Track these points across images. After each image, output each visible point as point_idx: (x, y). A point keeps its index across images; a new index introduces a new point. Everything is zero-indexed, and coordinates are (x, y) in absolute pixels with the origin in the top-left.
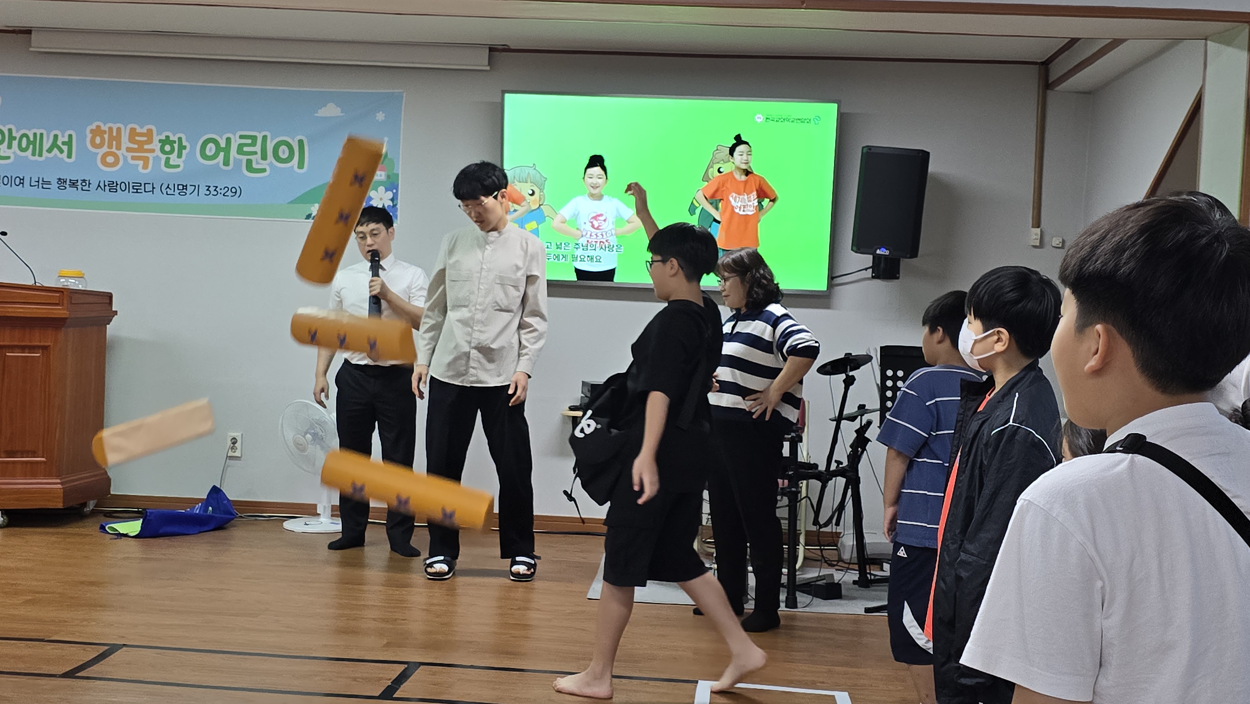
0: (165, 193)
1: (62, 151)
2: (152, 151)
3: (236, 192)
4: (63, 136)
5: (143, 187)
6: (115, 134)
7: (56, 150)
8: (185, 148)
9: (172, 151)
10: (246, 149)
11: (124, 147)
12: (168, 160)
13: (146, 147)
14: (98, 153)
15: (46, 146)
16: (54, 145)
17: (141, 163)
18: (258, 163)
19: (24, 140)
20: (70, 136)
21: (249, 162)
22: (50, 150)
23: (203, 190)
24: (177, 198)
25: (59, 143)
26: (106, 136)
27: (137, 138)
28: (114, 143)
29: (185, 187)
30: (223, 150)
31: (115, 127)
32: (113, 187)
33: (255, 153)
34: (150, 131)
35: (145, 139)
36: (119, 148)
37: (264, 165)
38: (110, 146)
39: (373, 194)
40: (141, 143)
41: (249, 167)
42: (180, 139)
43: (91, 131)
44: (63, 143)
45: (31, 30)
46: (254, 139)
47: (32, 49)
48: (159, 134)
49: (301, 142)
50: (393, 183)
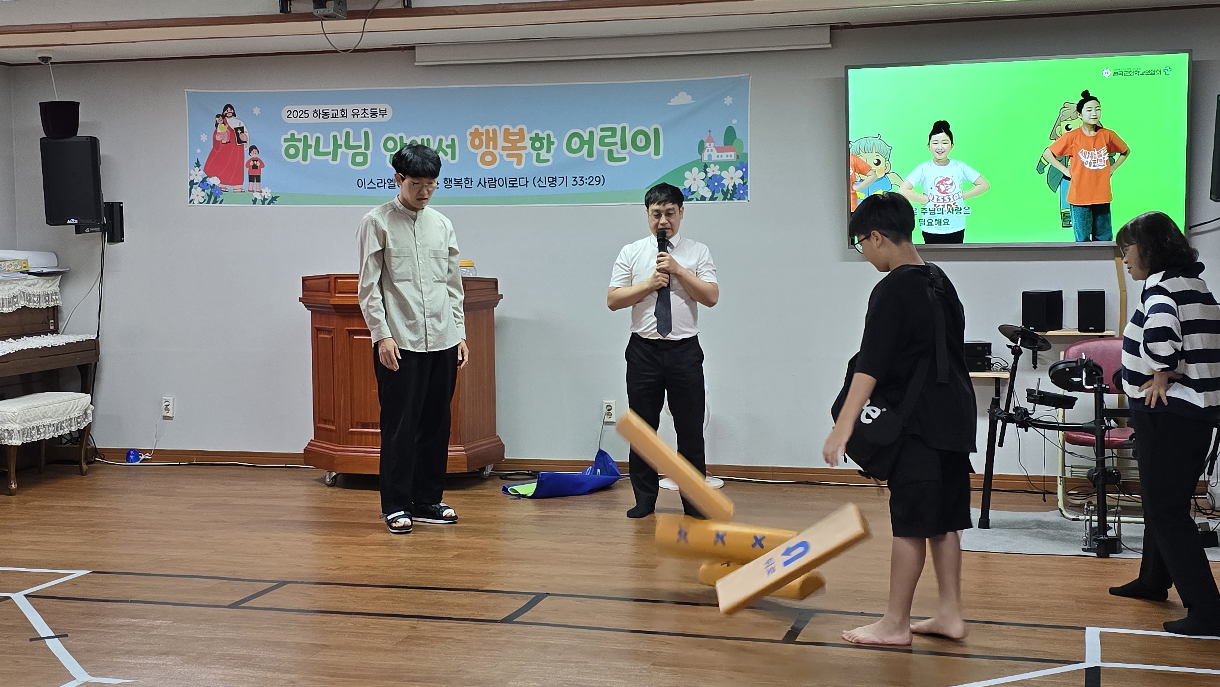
0: (537, 186)
2: (525, 148)
3: (600, 181)
4: (447, 140)
5: (518, 182)
6: (491, 135)
8: (553, 143)
9: (541, 147)
10: (606, 140)
11: (499, 146)
12: (538, 155)
13: (518, 145)
14: (477, 153)
17: (515, 160)
18: (618, 153)
20: (453, 140)
21: (610, 152)
23: (571, 181)
24: (548, 190)
25: (444, 146)
26: (484, 138)
27: (511, 137)
28: (491, 143)
29: (555, 179)
30: (586, 143)
31: (491, 129)
32: (492, 183)
33: (616, 144)
34: (521, 130)
35: (518, 137)
36: (495, 147)
37: (623, 154)
38: (488, 147)
39: (724, 174)
40: (514, 142)
41: (611, 158)
42: (548, 135)
43: (471, 134)
44: (448, 146)
45: (415, 47)
46: (614, 130)
47: (416, 64)
48: (529, 132)
49: (656, 131)
50: (742, 163)
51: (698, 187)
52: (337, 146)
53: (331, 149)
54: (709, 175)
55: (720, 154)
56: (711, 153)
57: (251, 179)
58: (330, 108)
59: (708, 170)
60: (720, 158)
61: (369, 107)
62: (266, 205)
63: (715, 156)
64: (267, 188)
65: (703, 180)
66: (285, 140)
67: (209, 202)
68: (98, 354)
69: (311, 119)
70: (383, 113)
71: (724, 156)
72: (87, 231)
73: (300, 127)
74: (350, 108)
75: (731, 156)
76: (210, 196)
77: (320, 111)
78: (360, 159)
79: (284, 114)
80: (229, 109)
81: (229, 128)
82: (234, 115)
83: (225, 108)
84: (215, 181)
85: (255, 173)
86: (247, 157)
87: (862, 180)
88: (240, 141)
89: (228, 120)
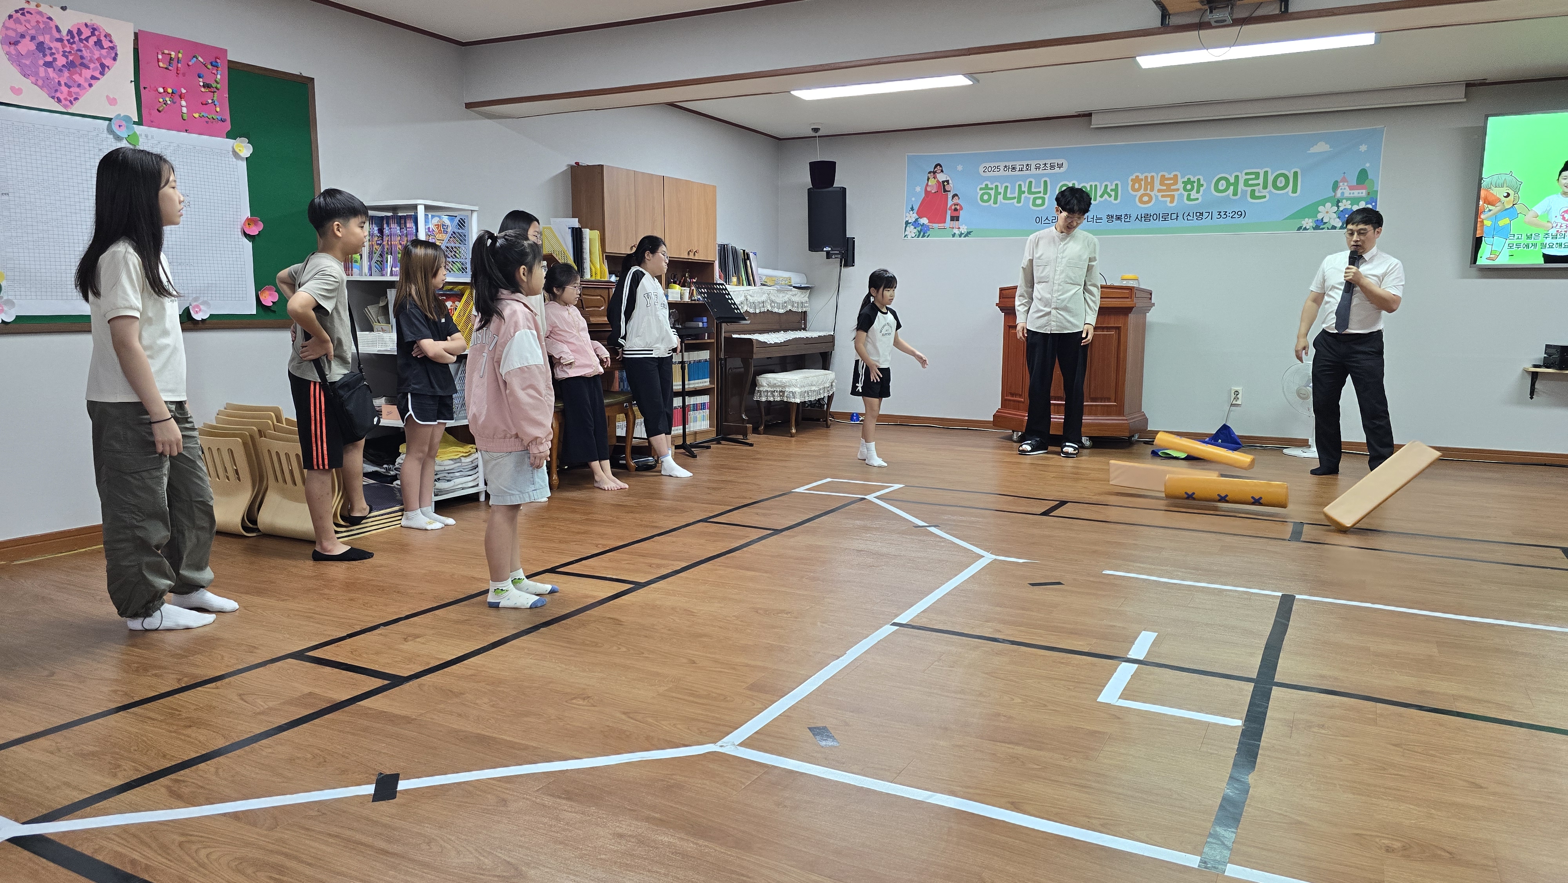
0: (1186, 218)
1: (1110, 196)
2: (1178, 190)
3: (1241, 215)
4: (1112, 185)
5: (1169, 216)
6: (1149, 181)
7: (1106, 196)
8: (1202, 185)
9: (1192, 189)
10: (1250, 182)
11: (1156, 189)
12: (1189, 195)
13: (1172, 187)
14: (1136, 195)
15: (1099, 194)
16: (1105, 192)
17: (1168, 199)
18: (1259, 192)
20: (1117, 185)
21: (1253, 191)
22: (1101, 196)
23: (1216, 215)
24: (1195, 222)
25: (1109, 190)
26: (1143, 183)
27: (1165, 182)
28: (1149, 186)
29: (1202, 214)
30: (1232, 184)
31: (1149, 175)
32: (1147, 218)
33: (1259, 184)
34: (1175, 176)
35: (1172, 181)
36: (1152, 190)
37: (1265, 192)
38: (1145, 190)
40: (1169, 185)
41: (1253, 196)
42: (1198, 180)
43: (1132, 180)
44: (1112, 190)
45: (1091, 113)
46: (1257, 175)
47: (1092, 127)
48: (1183, 177)
49: (1296, 173)
50: (1372, 198)
51: (1330, 219)
52: (1021, 192)
53: (1016, 195)
54: (1341, 209)
55: (1352, 192)
56: (1344, 191)
57: (952, 219)
58: (1017, 163)
59: (1340, 204)
60: (1352, 195)
61: (1048, 162)
62: (962, 238)
63: (1348, 193)
64: (964, 225)
65: (1335, 213)
66: (981, 189)
67: (918, 237)
68: (834, 345)
69: (1002, 173)
70: (1060, 166)
71: (1356, 193)
72: (833, 257)
73: (992, 179)
74: (1033, 163)
75: (1362, 193)
76: (920, 232)
77: (1010, 167)
78: (1039, 202)
79: (981, 169)
80: (939, 167)
81: (938, 181)
82: (942, 171)
83: (936, 166)
84: (924, 221)
85: (955, 214)
86: (950, 203)
87: (1490, 210)
88: (945, 191)
89: (938, 175)
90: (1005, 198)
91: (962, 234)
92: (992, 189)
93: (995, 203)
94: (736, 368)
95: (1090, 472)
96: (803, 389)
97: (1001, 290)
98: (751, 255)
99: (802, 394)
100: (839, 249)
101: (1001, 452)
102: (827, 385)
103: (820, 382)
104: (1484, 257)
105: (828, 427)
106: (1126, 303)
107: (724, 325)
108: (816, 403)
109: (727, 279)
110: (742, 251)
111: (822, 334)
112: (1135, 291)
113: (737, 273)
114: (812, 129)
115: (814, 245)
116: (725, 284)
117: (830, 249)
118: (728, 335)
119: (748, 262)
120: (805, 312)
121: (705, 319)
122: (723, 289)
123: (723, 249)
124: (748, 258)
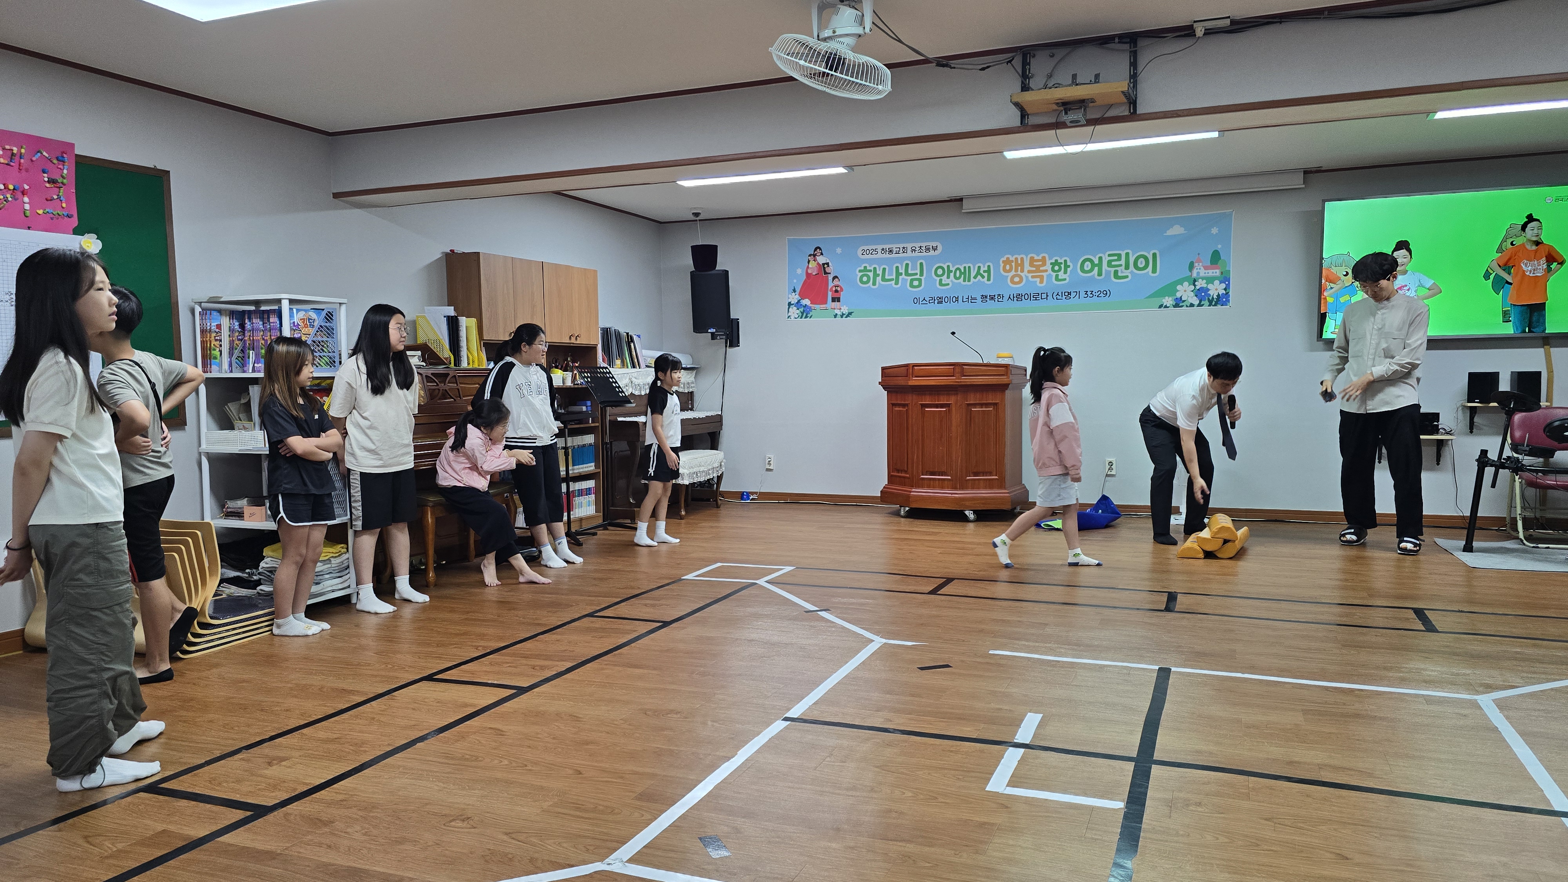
0: (1055, 298)
1: (983, 277)
2: (1046, 271)
3: (1106, 294)
4: (984, 267)
5: (1040, 296)
6: (1019, 262)
7: (979, 277)
8: (1069, 266)
9: (1060, 270)
10: (1113, 263)
11: (1026, 270)
12: (1057, 276)
13: (1041, 269)
14: (1008, 276)
15: (973, 274)
16: (978, 273)
17: (1038, 280)
18: (1122, 272)
19: (958, 271)
20: (989, 266)
21: (1116, 272)
22: (975, 277)
23: (1083, 294)
24: (1064, 302)
25: (981, 272)
26: (1013, 264)
27: (1034, 263)
28: (1019, 268)
29: (1070, 293)
30: (1096, 265)
31: (1019, 257)
32: (1019, 297)
33: (1121, 265)
34: (1044, 258)
35: (1041, 263)
36: (1022, 271)
37: (1127, 273)
38: (1016, 270)
39: (1210, 286)
40: (1038, 267)
41: (1116, 276)
42: (1065, 261)
43: (1003, 262)
44: (984, 272)
45: (962, 198)
46: (1119, 256)
47: (963, 211)
48: (1050, 258)
49: (1154, 255)
50: (1225, 277)
51: (1188, 297)
52: (898, 274)
53: (894, 277)
54: (1198, 287)
55: (1207, 271)
56: (1200, 271)
57: (833, 300)
58: (894, 247)
59: (1196, 283)
60: (1207, 275)
61: (924, 245)
62: (844, 319)
63: (1203, 273)
64: (845, 306)
65: (1192, 291)
66: (860, 271)
67: (801, 318)
68: (722, 425)
69: (880, 255)
70: (935, 249)
71: (1211, 273)
72: (718, 338)
73: (871, 262)
74: (909, 246)
75: (1216, 273)
76: (802, 313)
77: (887, 250)
78: (916, 283)
79: (860, 252)
80: (818, 250)
81: (818, 264)
82: (822, 254)
83: (815, 250)
84: (806, 302)
85: (836, 295)
86: (831, 285)
87: (1332, 288)
88: (826, 273)
89: (817, 257)
90: (883, 279)
91: (843, 314)
92: (870, 271)
93: (874, 284)
94: (622, 451)
95: (976, 546)
96: (692, 471)
97: (883, 369)
98: (635, 338)
99: (690, 475)
100: (724, 330)
101: (890, 528)
102: (716, 465)
103: (709, 462)
104: (1329, 332)
105: (718, 507)
106: (1003, 380)
107: (608, 408)
108: (705, 483)
109: (611, 363)
110: (625, 334)
111: (709, 414)
112: (1011, 368)
113: (621, 355)
114: (693, 213)
115: (699, 327)
116: (609, 367)
117: (714, 330)
118: (612, 418)
119: (632, 345)
120: (691, 394)
121: (589, 403)
122: (607, 372)
123: (606, 332)
124: (632, 341)
